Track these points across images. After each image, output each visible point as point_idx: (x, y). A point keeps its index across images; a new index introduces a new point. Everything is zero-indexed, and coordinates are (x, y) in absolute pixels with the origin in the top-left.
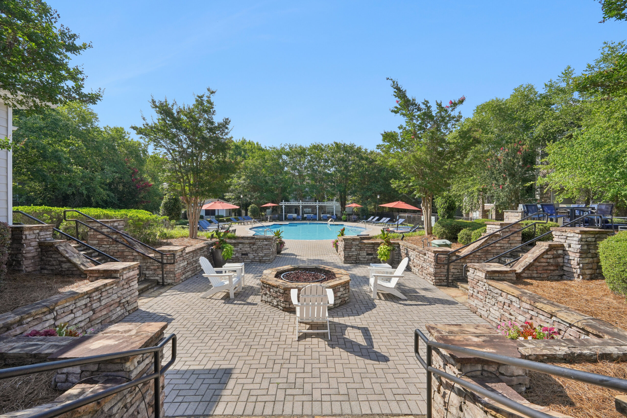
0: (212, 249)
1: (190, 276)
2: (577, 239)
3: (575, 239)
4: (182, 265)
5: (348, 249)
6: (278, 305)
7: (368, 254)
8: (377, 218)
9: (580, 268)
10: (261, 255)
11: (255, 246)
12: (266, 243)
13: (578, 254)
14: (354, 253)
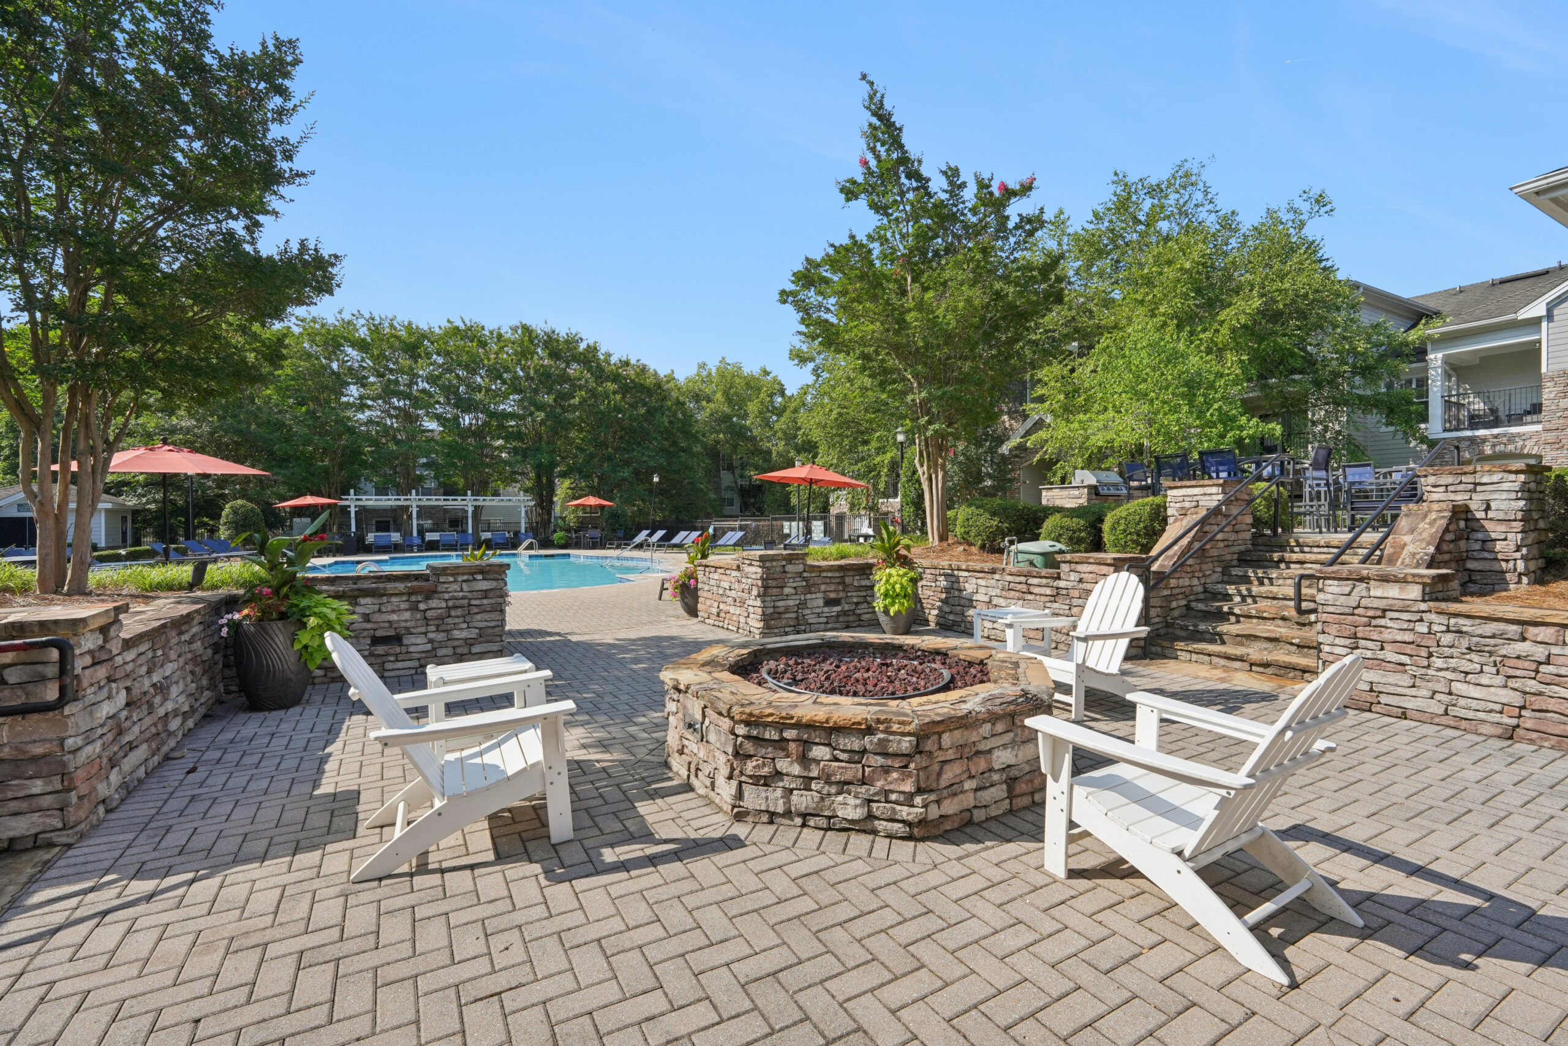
0: (235, 626)
1: (141, 772)
2: (1516, 486)
3: (1506, 486)
4: (106, 709)
5: (775, 591)
6: (871, 817)
7: (829, 603)
8: (660, 533)
9: (1523, 557)
10: (464, 634)
11: (433, 603)
12: (485, 585)
13: (1518, 525)
14: (791, 603)
